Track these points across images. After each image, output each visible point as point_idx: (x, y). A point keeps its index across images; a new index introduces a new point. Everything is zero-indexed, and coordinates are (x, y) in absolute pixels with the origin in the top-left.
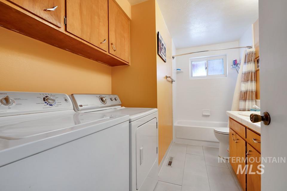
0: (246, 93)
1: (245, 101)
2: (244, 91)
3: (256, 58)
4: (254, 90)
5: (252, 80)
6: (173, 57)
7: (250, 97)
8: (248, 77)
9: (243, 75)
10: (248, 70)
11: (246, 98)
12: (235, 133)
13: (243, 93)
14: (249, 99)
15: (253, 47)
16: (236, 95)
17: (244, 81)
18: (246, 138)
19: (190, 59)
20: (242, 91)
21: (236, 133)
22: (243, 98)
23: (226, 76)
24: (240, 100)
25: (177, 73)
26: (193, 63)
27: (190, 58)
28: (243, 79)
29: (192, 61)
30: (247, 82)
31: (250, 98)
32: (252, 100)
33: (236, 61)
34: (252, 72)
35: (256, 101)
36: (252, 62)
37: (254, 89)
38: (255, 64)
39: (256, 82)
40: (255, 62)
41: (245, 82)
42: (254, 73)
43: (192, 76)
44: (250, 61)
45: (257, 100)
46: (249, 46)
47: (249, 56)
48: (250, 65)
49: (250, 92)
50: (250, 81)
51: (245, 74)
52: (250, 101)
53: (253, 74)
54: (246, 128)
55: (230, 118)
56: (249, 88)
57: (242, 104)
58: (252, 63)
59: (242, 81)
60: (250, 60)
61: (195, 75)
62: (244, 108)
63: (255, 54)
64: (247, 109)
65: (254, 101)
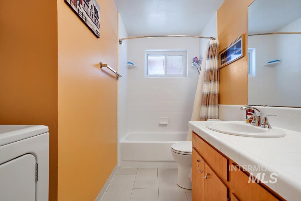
0: (208, 96)
1: (207, 106)
2: (207, 94)
3: (220, 53)
4: (217, 93)
5: (215, 81)
6: (120, 41)
7: (213, 101)
8: (210, 76)
9: (206, 73)
10: (211, 67)
11: (208, 102)
12: (202, 161)
13: (205, 96)
14: (211, 104)
15: (217, 39)
16: (198, 99)
17: (207, 81)
18: (228, 180)
19: (146, 52)
20: (204, 94)
21: (205, 161)
22: (205, 102)
23: (186, 77)
24: (202, 105)
25: (129, 68)
26: (149, 57)
27: (145, 50)
28: (205, 78)
29: (148, 55)
30: (210, 82)
31: (213, 103)
32: (215, 105)
33: (196, 58)
34: (215, 70)
35: (218, 106)
36: (215, 57)
37: (216, 91)
38: (218, 60)
39: (218, 83)
40: (218, 58)
41: (208, 83)
42: (218, 71)
43: (148, 75)
44: (214, 56)
45: (220, 105)
46: (212, 38)
47: (213, 49)
48: (213, 61)
49: (213, 95)
50: (213, 81)
51: (208, 72)
52: (213, 106)
53: (216, 72)
54: (228, 160)
55: (194, 132)
56: (212, 90)
57: (204, 111)
58: (215, 59)
59: (204, 81)
60: (213, 54)
61: (151, 73)
62: (206, 116)
63: (219, 48)
64: (209, 117)
65: (217, 106)
